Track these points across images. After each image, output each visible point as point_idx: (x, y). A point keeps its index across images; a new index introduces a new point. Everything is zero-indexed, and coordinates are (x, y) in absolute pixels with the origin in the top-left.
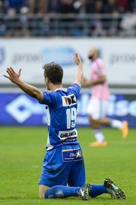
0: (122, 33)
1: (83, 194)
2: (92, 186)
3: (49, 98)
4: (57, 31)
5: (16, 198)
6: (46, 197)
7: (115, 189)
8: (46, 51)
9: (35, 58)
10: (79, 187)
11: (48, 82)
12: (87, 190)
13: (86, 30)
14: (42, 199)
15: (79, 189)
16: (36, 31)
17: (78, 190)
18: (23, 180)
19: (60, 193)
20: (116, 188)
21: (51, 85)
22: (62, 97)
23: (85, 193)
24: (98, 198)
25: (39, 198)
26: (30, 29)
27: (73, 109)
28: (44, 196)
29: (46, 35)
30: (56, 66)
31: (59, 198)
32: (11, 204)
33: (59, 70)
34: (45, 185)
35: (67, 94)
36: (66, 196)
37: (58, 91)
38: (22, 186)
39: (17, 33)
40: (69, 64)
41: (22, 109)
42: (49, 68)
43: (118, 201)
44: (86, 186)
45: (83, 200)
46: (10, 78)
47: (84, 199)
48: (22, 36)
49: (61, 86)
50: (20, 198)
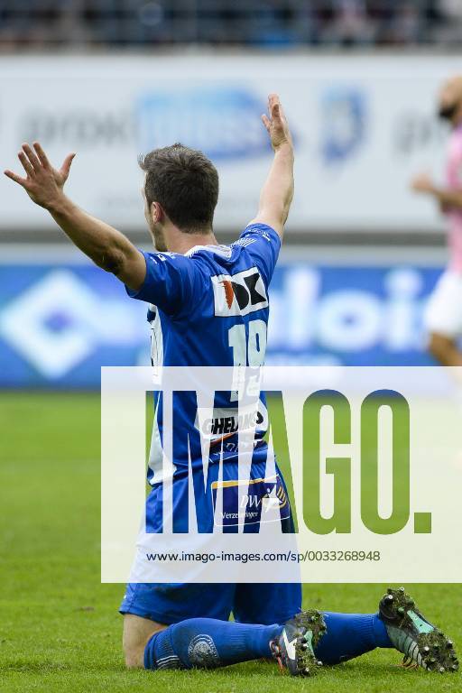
0: (443, 35)
1: (292, 653)
2: (327, 620)
3: (164, 277)
4: (191, 26)
5: (34, 668)
6: (151, 663)
7: (421, 630)
8: (152, 102)
9: (108, 130)
10: (276, 626)
11: (161, 220)
12: (309, 635)
13: (305, 24)
14: (134, 669)
15: (278, 634)
16: (110, 28)
17: (275, 636)
18: (62, 598)
19: (204, 646)
20: (424, 628)
21: (170, 230)
22: (215, 280)
23: (301, 649)
24: (351, 667)
25: (123, 668)
26: (90, 16)
27: (256, 326)
28: (141, 661)
29: (152, 43)
30: (192, 159)
31: (199, 666)
32: (15, 691)
33: (204, 174)
34: (148, 616)
35: (231, 267)
36: (226, 660)
37: (199, 255)
38: (57, 620)
39: (40, 32)
40: (242, 153)
41: (57, 323)
42: (166, 167)
43: (426, 680)
44: (304, 621)
45: (294, 674)
46: (30, 184)
47: (298, 671)
48: (57, 45)
49: (212, 235)
50: (49, 666)
